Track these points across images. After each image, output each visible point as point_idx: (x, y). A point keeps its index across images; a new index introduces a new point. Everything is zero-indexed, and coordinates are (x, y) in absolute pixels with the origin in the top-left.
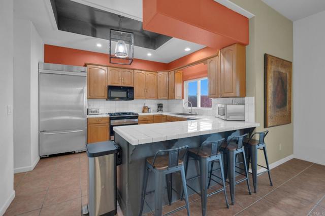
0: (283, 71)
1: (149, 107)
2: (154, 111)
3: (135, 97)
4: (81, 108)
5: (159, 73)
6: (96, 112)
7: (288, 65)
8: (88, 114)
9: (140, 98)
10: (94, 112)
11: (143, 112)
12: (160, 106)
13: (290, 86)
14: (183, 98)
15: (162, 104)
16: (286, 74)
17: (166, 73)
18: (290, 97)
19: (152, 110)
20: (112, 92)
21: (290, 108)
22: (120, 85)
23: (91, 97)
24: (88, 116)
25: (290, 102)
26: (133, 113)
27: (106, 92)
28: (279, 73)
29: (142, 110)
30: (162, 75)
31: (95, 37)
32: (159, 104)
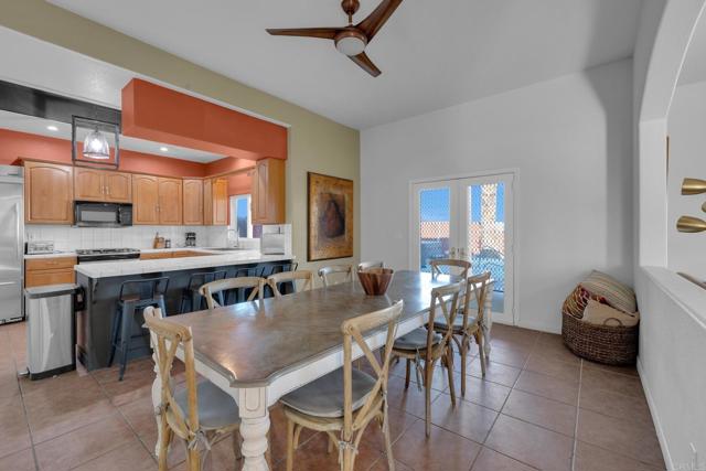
0: (338, 192)
1: (166, 238)
2: (178, 246)
3: (135, 221)
4: (11, 243)
5: (186, 181)
6: (47, 249)
7: (348, 184)
8: (26, 253)
9: (146, 222)
10: (41, 249)
11: (155, 247)
12: (191, 237)
13: (351, 211)
14: (228, 223)
15: (194, 234)
16: (344, 197)
17: (200, 182)
18: (351, 224)
19: (172, 244)
20: (83, 212)
21: (351, 238)
22: (102, 200)
23: (32, 221)
24: (26, 257)
25: (351, 230)
26: (128, 250)
27: (71, 212)
28: (331, 195)
29: (151, 245)
30: (193, 184)
31: (43, 117)
32: (189, 234)
